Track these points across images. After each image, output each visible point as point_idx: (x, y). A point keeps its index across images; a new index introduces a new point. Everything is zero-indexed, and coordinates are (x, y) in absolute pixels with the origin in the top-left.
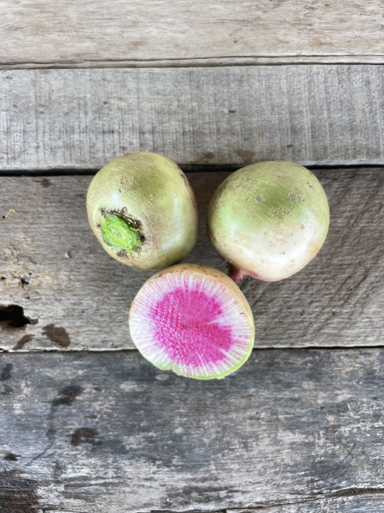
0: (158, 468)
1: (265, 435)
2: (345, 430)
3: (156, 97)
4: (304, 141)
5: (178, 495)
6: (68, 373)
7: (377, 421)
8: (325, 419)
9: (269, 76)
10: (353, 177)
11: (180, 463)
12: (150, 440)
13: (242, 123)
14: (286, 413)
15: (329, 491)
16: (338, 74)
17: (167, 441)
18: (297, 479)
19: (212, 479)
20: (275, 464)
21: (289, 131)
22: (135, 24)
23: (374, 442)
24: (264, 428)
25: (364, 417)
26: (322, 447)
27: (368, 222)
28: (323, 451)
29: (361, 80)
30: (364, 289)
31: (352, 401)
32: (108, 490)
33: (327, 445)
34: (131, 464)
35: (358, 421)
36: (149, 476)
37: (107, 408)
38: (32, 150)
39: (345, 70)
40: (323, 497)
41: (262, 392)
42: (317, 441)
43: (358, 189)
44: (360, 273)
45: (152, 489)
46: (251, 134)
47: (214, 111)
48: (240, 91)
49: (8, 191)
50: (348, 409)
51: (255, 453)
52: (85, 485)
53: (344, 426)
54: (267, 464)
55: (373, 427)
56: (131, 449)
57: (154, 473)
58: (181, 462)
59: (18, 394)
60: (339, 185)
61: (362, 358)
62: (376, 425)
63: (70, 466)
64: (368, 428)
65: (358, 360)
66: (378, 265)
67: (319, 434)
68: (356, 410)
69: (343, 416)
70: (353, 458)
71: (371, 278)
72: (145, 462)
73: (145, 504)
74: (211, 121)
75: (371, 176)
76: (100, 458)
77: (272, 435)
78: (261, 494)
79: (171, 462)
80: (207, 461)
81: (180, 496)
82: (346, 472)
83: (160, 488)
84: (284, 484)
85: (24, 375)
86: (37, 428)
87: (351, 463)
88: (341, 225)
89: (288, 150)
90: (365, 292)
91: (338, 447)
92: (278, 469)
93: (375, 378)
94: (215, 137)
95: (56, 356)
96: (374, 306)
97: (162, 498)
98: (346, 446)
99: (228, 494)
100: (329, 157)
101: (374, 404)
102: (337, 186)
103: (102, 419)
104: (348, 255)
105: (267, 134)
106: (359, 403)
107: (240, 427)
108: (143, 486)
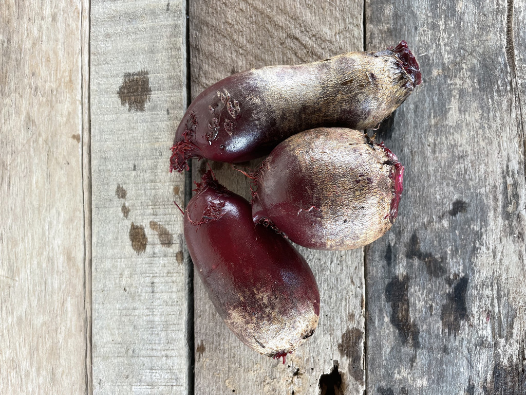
0: (483, 245)
1: (451, 137)
2: (447, 58)
3: (120, 241)
4: (164, 99)
5: (510, 226)
6: (387, 331)
7: (439, 26)
8: (436, 78)
9: (101, 132)
10: (198, 49)
11: (479, 223)
12: (455, 252)
13: (145, 159)
14: (429, 117)
15: (509, 74)
16: (99, 64)
17: (456, 235)
18: (496, 106)
19: (495, 191)
20: (480, 128)
21: (153, 112)
22: (50, 260)
23: (460, 30)
24: (444, 138)
25: (435, 39)
26: (464, 82)
27: (242, 35)
28: (468, 80)
29: (105, 42)
30: (308, 39)
31: (418, 51)
32: (505, 295)
33: (461, 76)
34: (479, 271)
35: (438, 45)
36: (491, 254)
37: (422, 294)
38: (170, 362)
39: (96, 57)
40: (514, 80)
41: (408, 141)
42: (458, 86)
43: (210, 45)
44: (292, 43)
45: (504, 251)
46: (156, 150)
47: (134, 185)
48: (115, 160)
49: (208, 386)
50: (427, 55)
51: (469, 149)
52: (500, 317)
53: (443, 60)
54: (480, 136)
55: (444, 31)
56: (463, 271)
57: (488, 249)
58: (477, 222)
59: (408, 381)
60: (205, 63)
61: (376, 41)
62: (442, 27)
63: (480, 332)
64: (446, 36)
65: (378, 45)
66: (284, 26)
67: (451, 84)
68: (428, 48)
69: (433, 60)
70: (475, 50)
71: (297, 32)
72: (477, 257)
73: (519, 259)
74: (143, 188)
75: (197, 32)
76: (473, 302)
77: (452, 131)
78: (511, 142)
79: (477, 232)
80: (477, 195)
81: (512, 223)
82: (489, 57)
83: (503, 243)
84: (500, 119)
85: (390, 376)
86: (441, 364)
87: (481, 52)
88: (244, 62)
89: (171, 114)
90: (310, 38)
91: (464, 66)
92: (486, 126)
93: (395, 29)
94: (159, 184)
95: (370, 343)
96: (324, 30)
97: (514, 242)
98: (464, 58)
99: (510, 176)
100: (179, 74)
101: (421, 29)
102: (207, 66)
103: (433, 300)
104: (274, 55)
105: (157, 134)
106: (420, 44)
107: (443, 163)
108: (501, 260)
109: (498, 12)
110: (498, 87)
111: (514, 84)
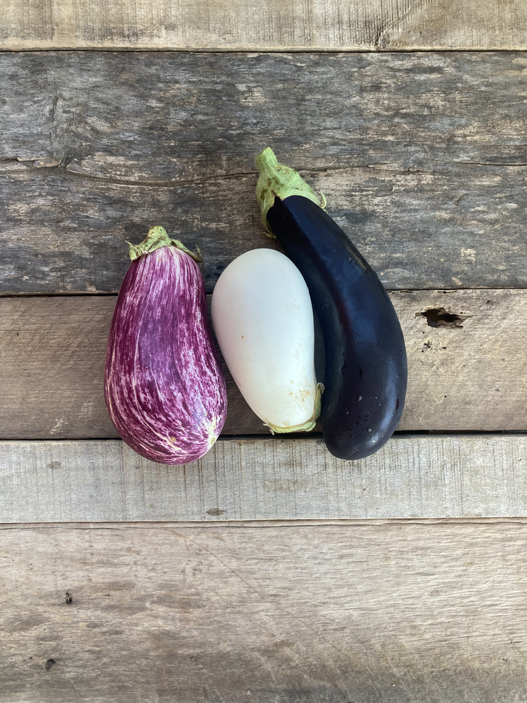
1: (239, 227)
14: (222, 244)
15: (191, 185)
18: (215, 195)
20: (232, 206)
24: (239, 233)
28: (195, 216)
32: (359, 187)
33: (191, 220)
34: (342, 206)
40: (195, 181)
42: (199, 223)
45: (325, 187)
51: (247, 214)
56: (342, 217)
63: (388, 204)
67: (197, 228)
70: (171, 210)
77: (233, 227)
82: (177, 200)
84: (225, 191)
87: (173, 206)
91: (183, 218)
92: (230, 202)
98: (177, 219)
103: (364, 239)
108: (332, 190)
109: (142, 192)
110: (200, 193)
111: (199, 182)
